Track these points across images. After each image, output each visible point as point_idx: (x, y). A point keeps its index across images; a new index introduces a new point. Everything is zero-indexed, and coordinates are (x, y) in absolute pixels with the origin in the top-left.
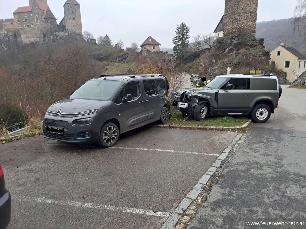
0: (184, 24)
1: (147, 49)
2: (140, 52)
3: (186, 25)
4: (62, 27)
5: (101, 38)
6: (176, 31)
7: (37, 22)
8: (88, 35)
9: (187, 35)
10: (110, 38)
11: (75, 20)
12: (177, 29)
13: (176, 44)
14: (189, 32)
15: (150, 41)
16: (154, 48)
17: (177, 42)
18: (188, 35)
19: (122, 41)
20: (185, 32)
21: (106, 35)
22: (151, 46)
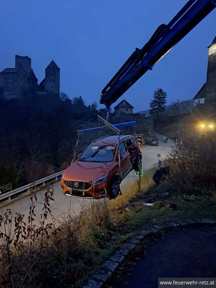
0: (162, 90)
1: (121, 111)
2: (114, 113)
3: (163, 91)
4: (42, 87)
5: (76, 99)
6: (154, 96)
7: (20, 82)
8: (64, 95)
9: (163, 100)
10: (84, 100)
11: (54, 81)
12: (155, 94)
13: (153, 108)
14: (166, 97)
15: (124, 103)
16: (127, 110)
17: (154, 106)
18: (165, 100)
19: (96, 102)
20: (162, 97)
21: (80, 97)
22: (125, 108)
